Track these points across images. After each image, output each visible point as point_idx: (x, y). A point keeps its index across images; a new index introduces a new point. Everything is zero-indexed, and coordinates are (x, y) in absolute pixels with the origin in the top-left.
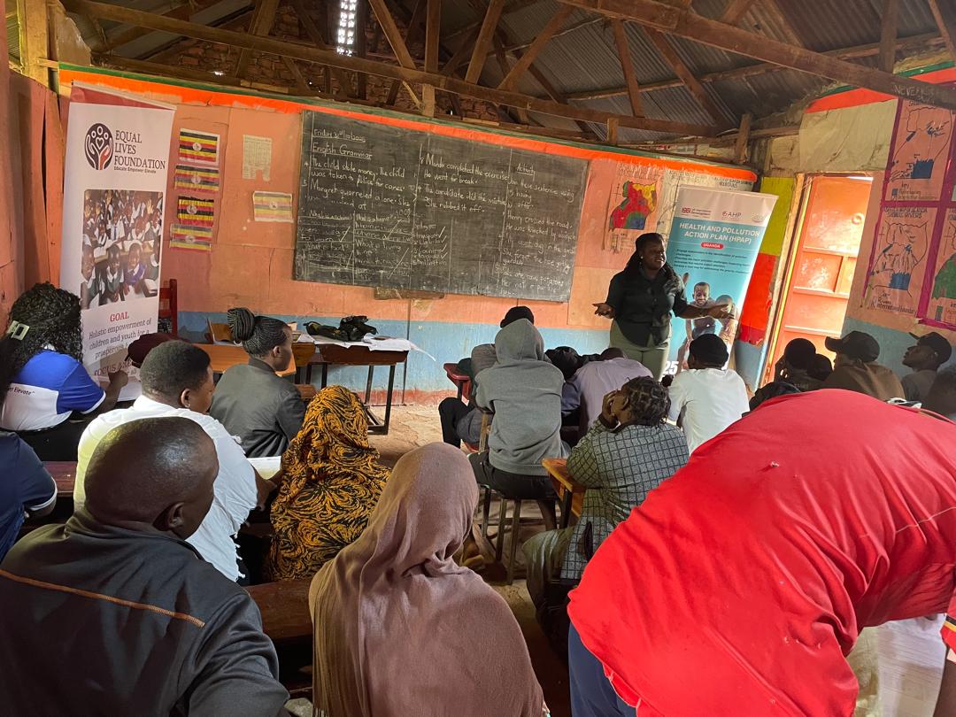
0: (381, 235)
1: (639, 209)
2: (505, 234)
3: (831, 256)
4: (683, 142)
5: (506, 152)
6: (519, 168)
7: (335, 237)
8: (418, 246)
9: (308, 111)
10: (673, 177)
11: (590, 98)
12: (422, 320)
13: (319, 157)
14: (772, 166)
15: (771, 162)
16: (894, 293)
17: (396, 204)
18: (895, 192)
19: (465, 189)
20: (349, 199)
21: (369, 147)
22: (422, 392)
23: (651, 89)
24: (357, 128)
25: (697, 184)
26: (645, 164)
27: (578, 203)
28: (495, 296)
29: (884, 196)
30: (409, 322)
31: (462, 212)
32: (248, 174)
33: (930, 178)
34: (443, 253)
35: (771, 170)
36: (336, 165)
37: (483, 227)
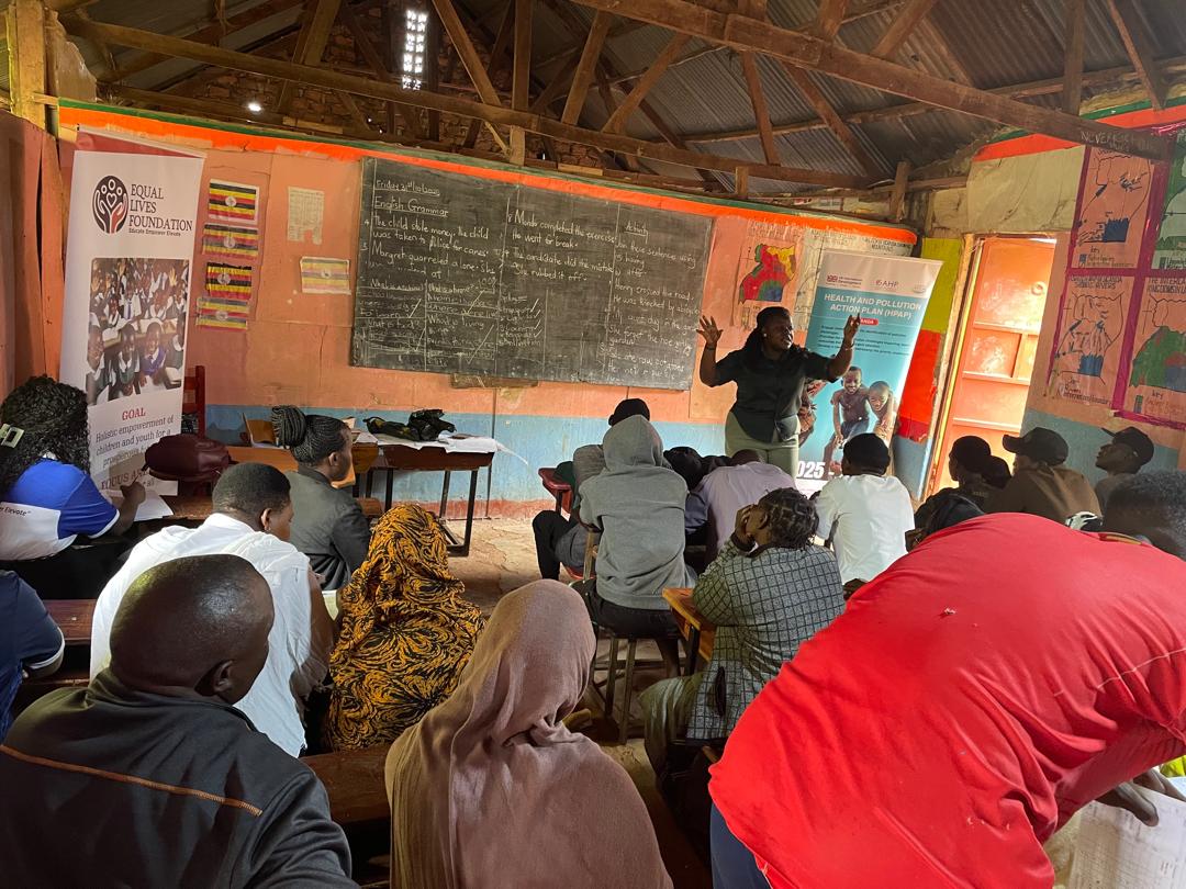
0: (460, 309)
1: (775, 277)
2: (612, 308)
3: (1008, 333)
4: (826, 195)
5: (613, 208)
6: (629, 227)
7: (402, 312)
8: (505, 323)
9: (370, 158)
10: (816, 238)
11: (713, 141)
12: (510, 413)
13: (383, 214)
14: (935, 225)
15: (934, 220)
16: (1085, 380)
17: (479, 271)
18: (1083, 257)
19: (562, 253)
20: (419, 265)
21: (446, 200)
22: (510, 502)
23: (787, 132)
24: (429, 179)
25: (844, 247)
26: (782, 222)
27: (701, 270)
28: (600, 383)
29: (1070, 262)
30: (494, 416)
31: (560, 281)
32: (294, 236)
33: (1124, 241)
34: (536, 331)
35: (933, 229)
36: (404, 223)
37: (585, 299)
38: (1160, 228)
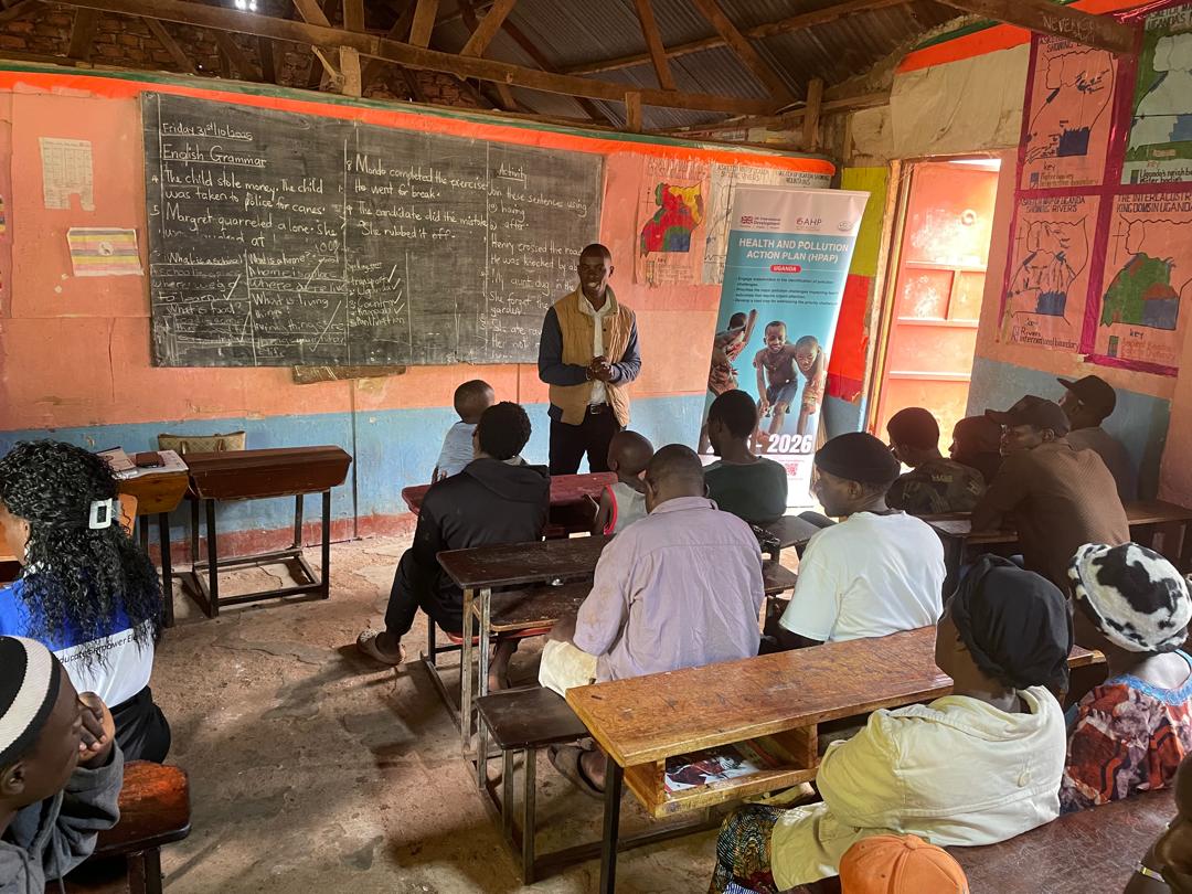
0: (294, 284)
1: (680, 222)
2: (490, 271)
3: (940, 272)
4: (728, 127)
5: (479, 149)
6: (502, 171)
7: (216, 293)
8: (356, 297)
9: (149, 93)
10: (723, 174)
11: (597, 71)
12: (374, 409)
13: (176, 166)
14: (855, 152)
15: (853, 146)
16: (1046, 321)
17: (314, 234)
18: (1035, 177)
19: (421, 205)
20: (233, 231)
21: (260, 146)
22: (385, 517)
23: (679, 54)
24: (236, 119)
25: (755, 183)
26: (684, 157)
27: (594, 217)
28: (484, 362)
29: (1019, 183)
30: (353, 414)
31: (421, 241)
32: (53, 202)
33: (1085, 154)
34: (397, 306)
35: (853, 158)
36: (206, 178)
37: (456, 261)
38: (1129, 135)
